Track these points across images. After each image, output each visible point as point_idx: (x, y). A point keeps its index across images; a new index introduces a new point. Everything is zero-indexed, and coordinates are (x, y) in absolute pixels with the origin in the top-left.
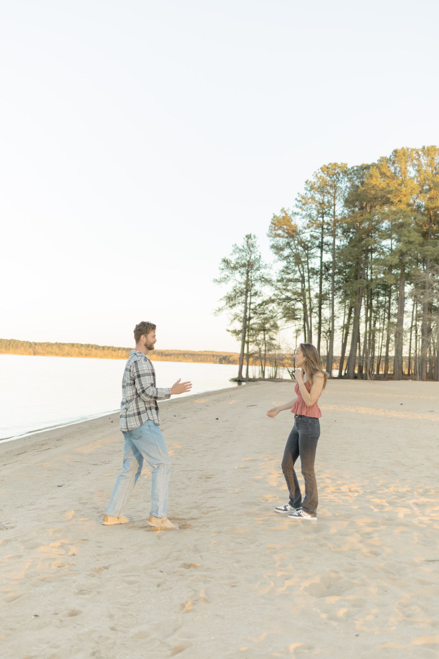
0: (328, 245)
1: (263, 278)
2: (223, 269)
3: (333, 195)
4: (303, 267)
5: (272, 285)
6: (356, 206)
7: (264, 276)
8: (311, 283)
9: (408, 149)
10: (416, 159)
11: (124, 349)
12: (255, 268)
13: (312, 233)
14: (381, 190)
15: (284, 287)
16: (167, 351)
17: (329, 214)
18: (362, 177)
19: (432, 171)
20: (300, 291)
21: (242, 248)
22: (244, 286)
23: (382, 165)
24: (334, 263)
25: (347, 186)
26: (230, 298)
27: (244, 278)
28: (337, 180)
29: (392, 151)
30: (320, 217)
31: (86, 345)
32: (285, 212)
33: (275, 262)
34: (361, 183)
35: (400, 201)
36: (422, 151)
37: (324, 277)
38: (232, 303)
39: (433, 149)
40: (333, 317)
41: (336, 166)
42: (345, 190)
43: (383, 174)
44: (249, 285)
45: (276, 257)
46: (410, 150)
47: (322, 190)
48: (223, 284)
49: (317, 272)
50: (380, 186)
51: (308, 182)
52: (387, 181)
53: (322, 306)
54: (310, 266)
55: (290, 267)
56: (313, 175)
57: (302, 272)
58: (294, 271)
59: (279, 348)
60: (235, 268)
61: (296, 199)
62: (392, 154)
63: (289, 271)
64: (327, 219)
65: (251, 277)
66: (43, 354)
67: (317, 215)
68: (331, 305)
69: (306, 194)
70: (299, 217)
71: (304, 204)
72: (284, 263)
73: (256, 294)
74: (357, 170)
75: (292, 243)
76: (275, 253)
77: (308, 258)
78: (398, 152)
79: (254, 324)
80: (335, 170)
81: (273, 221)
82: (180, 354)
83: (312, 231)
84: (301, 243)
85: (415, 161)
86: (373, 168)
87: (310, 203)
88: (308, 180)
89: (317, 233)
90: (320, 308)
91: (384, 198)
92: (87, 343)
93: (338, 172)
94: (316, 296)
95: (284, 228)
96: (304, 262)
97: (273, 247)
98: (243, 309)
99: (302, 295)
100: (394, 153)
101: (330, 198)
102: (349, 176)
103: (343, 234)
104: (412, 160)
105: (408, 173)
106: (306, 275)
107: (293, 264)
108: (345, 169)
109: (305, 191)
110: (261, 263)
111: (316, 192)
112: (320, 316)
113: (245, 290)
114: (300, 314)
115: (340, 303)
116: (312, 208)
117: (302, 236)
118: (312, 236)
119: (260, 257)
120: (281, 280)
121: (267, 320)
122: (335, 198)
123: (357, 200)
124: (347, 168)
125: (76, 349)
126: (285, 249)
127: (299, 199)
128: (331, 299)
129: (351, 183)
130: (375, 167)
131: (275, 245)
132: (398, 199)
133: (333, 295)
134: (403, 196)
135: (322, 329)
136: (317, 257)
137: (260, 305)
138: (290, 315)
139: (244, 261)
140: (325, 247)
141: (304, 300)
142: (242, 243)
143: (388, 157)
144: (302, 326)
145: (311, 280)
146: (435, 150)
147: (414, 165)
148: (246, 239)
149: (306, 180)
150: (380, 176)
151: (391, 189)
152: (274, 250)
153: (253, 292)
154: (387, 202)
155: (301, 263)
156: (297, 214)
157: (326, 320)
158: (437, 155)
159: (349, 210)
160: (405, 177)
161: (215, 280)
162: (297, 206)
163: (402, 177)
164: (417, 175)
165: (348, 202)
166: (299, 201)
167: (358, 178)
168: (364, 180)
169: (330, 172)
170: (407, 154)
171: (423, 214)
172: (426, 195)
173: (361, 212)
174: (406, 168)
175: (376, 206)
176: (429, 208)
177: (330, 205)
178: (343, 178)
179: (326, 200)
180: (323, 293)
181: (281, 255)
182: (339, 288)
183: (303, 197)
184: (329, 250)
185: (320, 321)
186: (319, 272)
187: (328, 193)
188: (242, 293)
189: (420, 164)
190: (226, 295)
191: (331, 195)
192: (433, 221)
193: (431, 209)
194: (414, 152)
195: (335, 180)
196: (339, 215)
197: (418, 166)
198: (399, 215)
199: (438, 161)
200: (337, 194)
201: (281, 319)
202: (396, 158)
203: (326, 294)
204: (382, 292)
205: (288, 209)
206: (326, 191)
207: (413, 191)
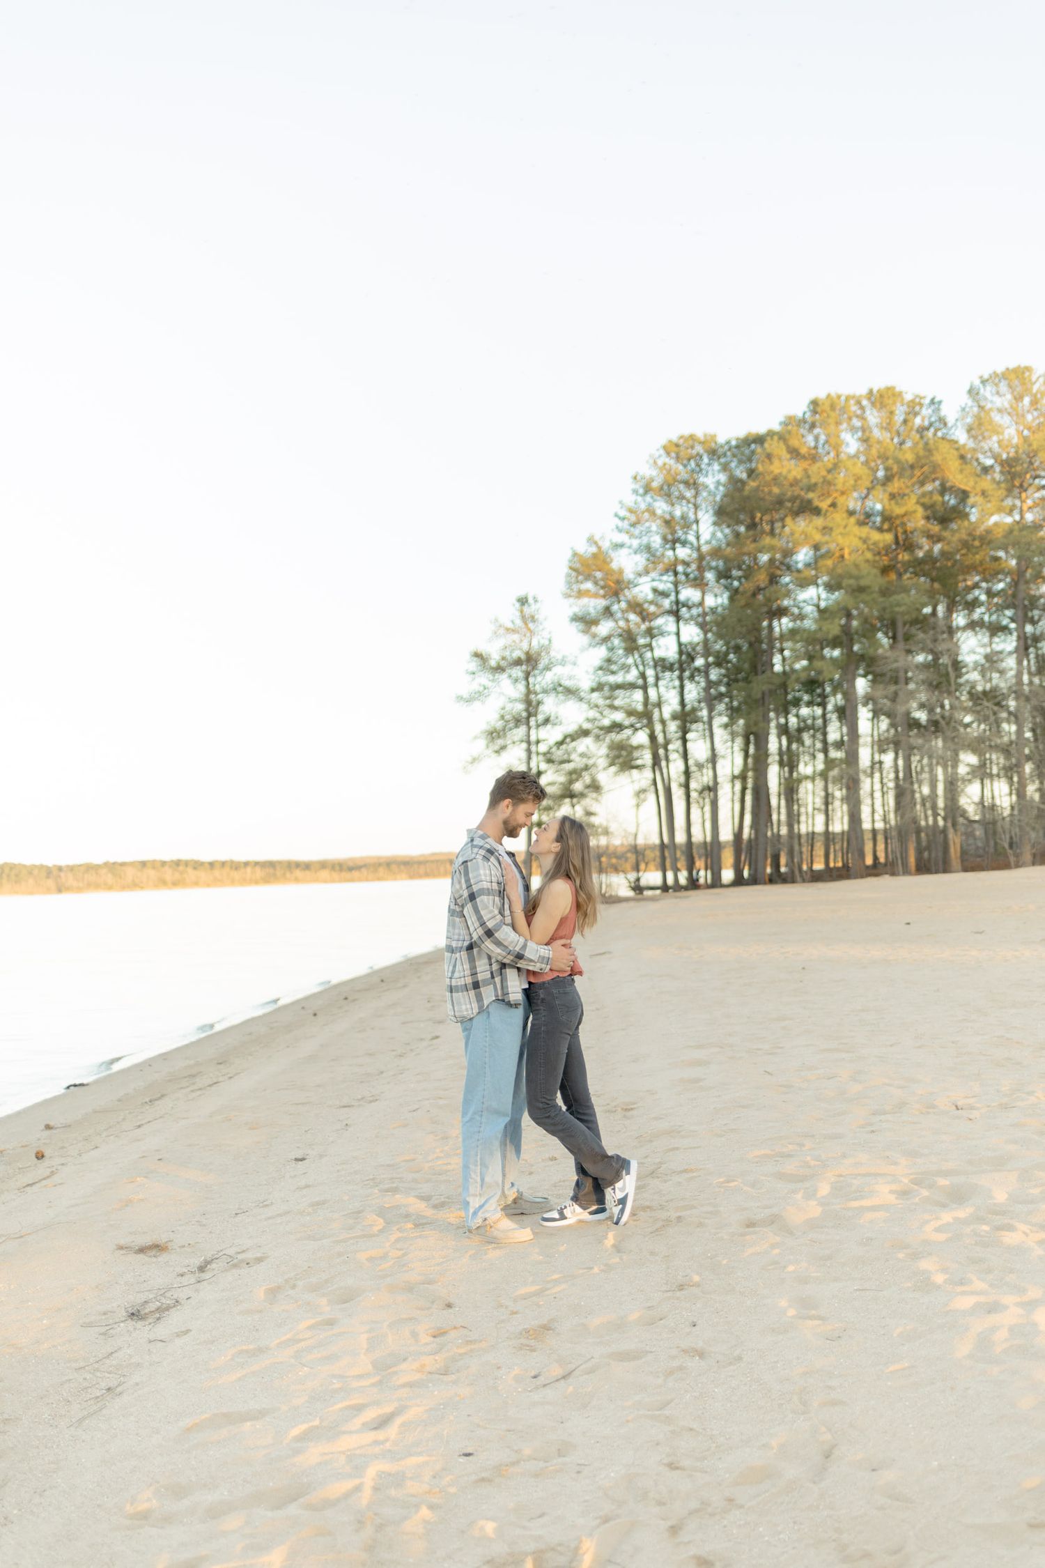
0: (689, 608)
1: (560, 685)
3: (692, 500)
5: (581, 699)
6: (741, 523)
7: (563, 682)
8: (662, 689)
9: (839, 397)
10: (857, 416)
11: (256, 863)
12: (541, 666)
13: (655, 584)
14: (791, 485)
15: (608, 702)
16: (351, 859)
17: (685, 544)
18: (750, 460)
19: (892, 439)
20: (640, 708)
21: (510, 625)
22: (520, 707)
23: (789, 432)
24: (706, 641)
25: (718, 483)
26: (494, 735)
27: (521, 687)
28: (698, 469)
29: (807, 402)
30: (669, 549)
32: (596, 543)
33: (583, 650)
34: (747, 473)
35: (833, 505)
36: (869, 399)
37: (687, 674)
38: (500, 742)
39: (890, 393)
40: (713, 759)
41: (693, 439)
42: (717, 490)
43: (795, 453)
44: (531, 705)
45: (585, 639)
46: (843, 398)
47: (666, 491)
48: (477, 704)
49: (672, 665)
50: (791, 477)
51: (638, 478)
52: (805, 464)
53: (689, 736)
54: (658, 653)
55: (615, 659)
56: (647, 462)
57: (641, 668)
58: (626, 668)
59: (606, 832)
60: (499, 669)
61: (616, 515)
62: (808, 407)
63: (614, 667)
64: (683, 553)
65: (535, 685)
67: (663, 547)
68: (707, 733)
69: (635, 504)
70: (624, 551)
72: (602, 652)
73: (547, 721)
74: (737, 447)
75: (615, 608)
76: (583, 632)
77: (652, 637)
78: (820, 403)
79: (550, 784)
80: (692, 447)
81: (574, 566)
82: (380, 865)
83: (653, 580)
84: (636, 607)
85: (857, 423)
86: (772, 439)
87: (647, 521)
88: (637, 473)
89: (666, 583)
90: (685, 741)
91: (798, 501)
93: (697, 454)
94: (674, 717)
95: (595, 577)
96: (645, 646)
97: (576, 618)
98: (524, 755)
99: (646, 716)
100: (812, 408)
101: (685, 509)
102: (722, 460)
103: (718, 581)
104: (850, 418)
105: (843, 446)
106: (650, 673)
107: (621, 652)
108: (713, 445)
109: (634, 497)
110: (552, 654)
111: (655, 497)
112: (685, 755)
113: (524, 714)
114: (647, 758)
115: (726, 726)
116: (650, 531)
117: (636, 590)
118: (655, 590)
119: (550, 641)
120: (599, 688)
121: (575, 775)
122: (696, 507)
123: (742, 509)
124: (716, 443)
125: (152, 873)
126: (602, 622)
127: (623, 513)
128: (705, 719)
129: (728, 473)
130: (776, 438)
131: (580, 614)
132: (829, 501)
133: (711, 709)
134: (839, 493)
135: (693, 785)
136: (669, 633)
137: (560, 744)
138: (623, 758)
139: (518, 654)
140: (684, 610)
141: (650, 725)
142: (510, 615)
143: (800, 415)
144: (650, 782)
145: (661, 683)
146: (894, 395)
147: (853, 430)
148: (518, 605)
149: (633, 474)
150: (788, 456)
151: (813, 481)
152: (581, 626)
153: (541, 717)
154: (806, 508)
155: (637, 648)
156: (622, 546)
157: (700, 766)
158: (898, 404)
159: (727, 531)
160: (838, 456)
161: (460, 698)
162: (620, 530)
163: (832, 454)
164: (862, 449)
165: (723, 514)
166: (623, 519)
167: (740, 462)
168: (753, 465)
169: (682, 453)
170: (838, 407)
171: (880, 530)
172: (885, 491)
173: (751, 533)
174: (838, 437)
175: (782, 520)
176: (894, 515)
177: (686, 524)
178: (709, 465)
179: (678, 513)
180: (688, 708)
181: (594, 636)
182: (721, 696)
183: (631, 511)
184: (692, 618)
185: (687, 767)
186: (676, 666)
187: (682, 497)
188: (518, 721)
189: (865, 427)
190: (484, 727)
191: (689, 502)
192: (901, 542)
193: (898, 517)
194: (852, 402)
195: (693, 471)
196: (708, 542)
197: (863, 429)
198: (834, 534)
199: (902, 418)
200: (699, 500)
201: (604, 769)
202: (817, 416)
203: (694, 710)
204: (806, 698)
205: (602, 538)
206: (676, 493)
207: (859, 482)
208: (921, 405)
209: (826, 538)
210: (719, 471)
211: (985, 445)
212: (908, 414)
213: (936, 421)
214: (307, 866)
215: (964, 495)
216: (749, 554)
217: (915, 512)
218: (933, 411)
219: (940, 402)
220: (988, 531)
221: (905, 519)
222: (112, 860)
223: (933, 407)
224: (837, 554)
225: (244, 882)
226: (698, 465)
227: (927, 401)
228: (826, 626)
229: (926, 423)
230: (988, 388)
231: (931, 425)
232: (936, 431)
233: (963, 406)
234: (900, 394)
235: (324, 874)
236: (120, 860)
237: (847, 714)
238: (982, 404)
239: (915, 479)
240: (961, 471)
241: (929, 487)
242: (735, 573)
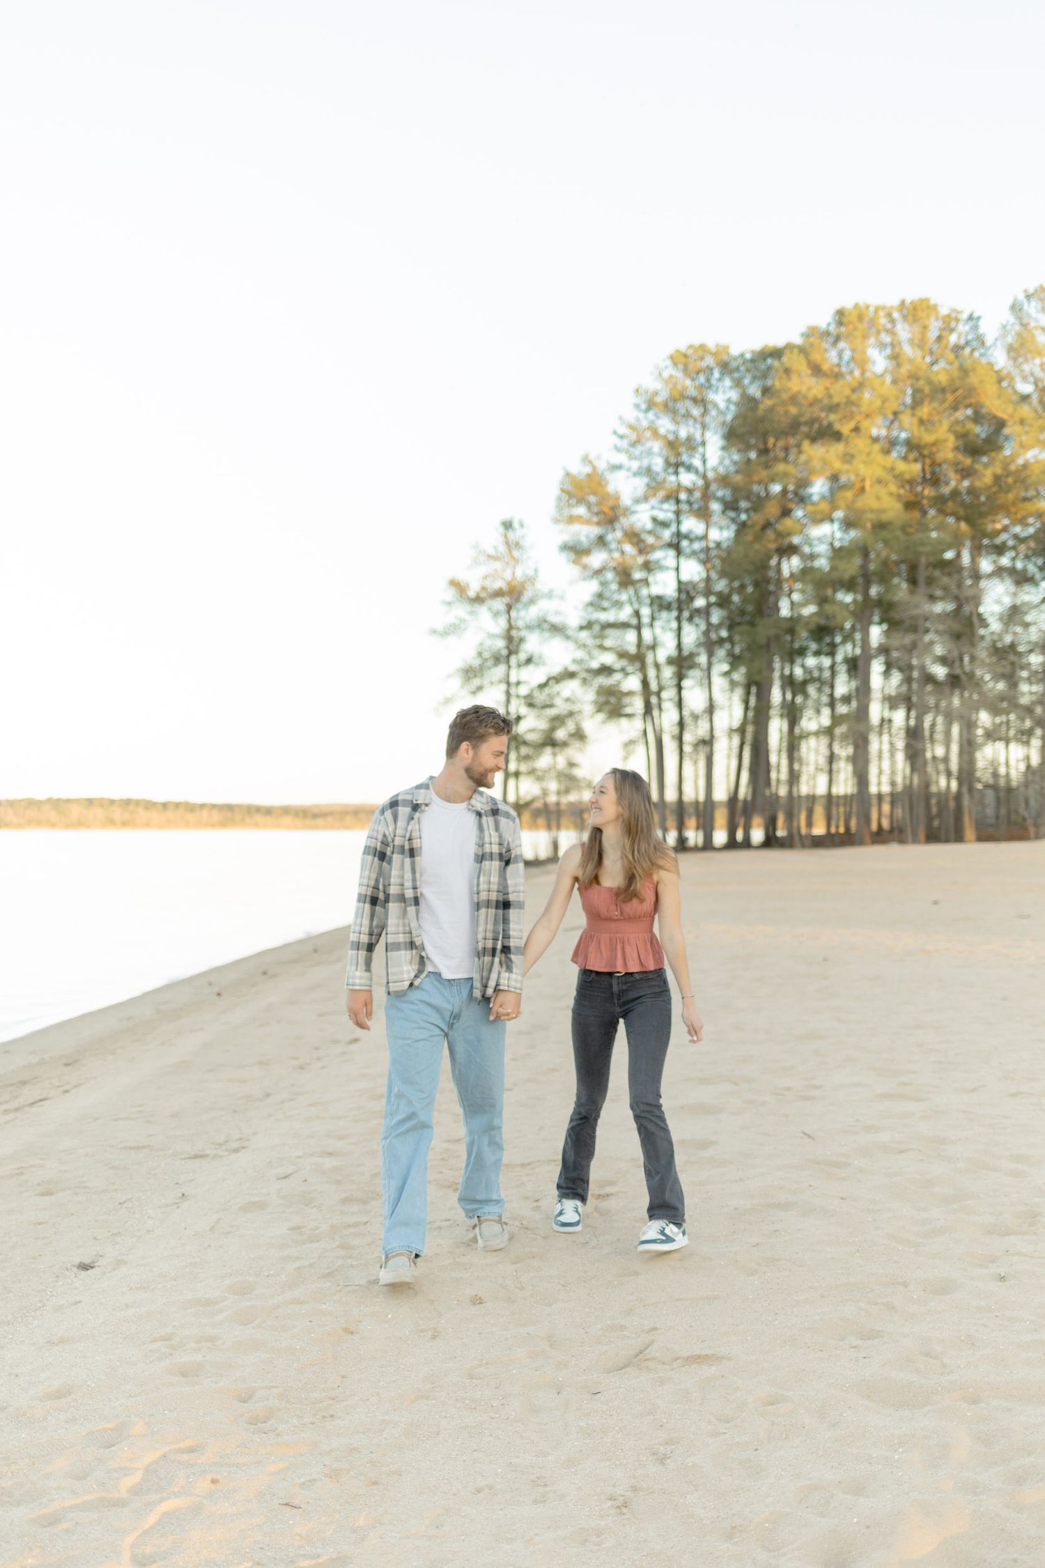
0: (691, 541)
1: (546, 621)
2: (450, 604)
3: (700, 419)
4: (636, 592)
5: (568, 637)
6: (753, 448)
7: (548, 618)
8: (658, 631)
9: (867, 307)
10: (887, 331)
11: (214, 806)
12: (525, 598)
13: (655, 512)
14: (811, 405)
15: (598, 642)
17: (689, 468)
18: (766, 376)
19: (924, 358)
20: (633, 650)
21: (491, 551)
22: (500, 644)
23: (812, 345)
24: (708, 580)
25: (729, 401)
26: (470, 673)
27: (502, 623)
28: (707, 385)
29: (832, 311)
30: (672, 474)
31: (121, 800)
32: (590, 462)
33: (572, 582)
34: (762, 391)
35: (856, 430)
36: (901, 311)
37: (686, 614)
38: (476, 682)
39: (924, 305)
40: (711, 709)
41: (703, 350)
42: (727, 408)
43: (817, 370)
44: (512, 643)
45: (574, 571)
47: (669, 407)
48: (452, 639)
49: (670, 603)
50: (810, 396)
51: (641, 391)
52: (826, 382)
53: (685, 683)
54: (656, 590)
55: (607, 594)
56: (652, 374)
57: (636, 605)
58: (618, 604)
60: (478, 600)
61: (615, 433)
62: (833, 317)
63: (605, 604)
64: (686, 479)
65: (517, 620)
66: (19, 826)
67: (665, 470)
68: (707, 682)
69: (638, 419)
70: (621, 474)
71: (634, 444)
72: (593, 586)
73: (529, 661)
74: (753, 361)
75: (610, 537)
76: (573, 562)
77: (649, 571)
78: (847, 313)
79: (533, 730)
80: (702, 358)
81: (565, 487)
83: (653, 508)
84: (634, 537)
85: (886, 339)
86: (791, 353)
87: (648, 439)
88: (642, 386)
89: (666, 512)
90: (680, 688)
91: (816, 426)
92: (125, 796)
93: (708, 367)
94: (670, 661)
95: (589, 501)
96: (640, 581)
97: (566, 547)
98: (503, 698)
100: (837, 318)
101: (692, 430)
103: (723, 512)
104: (878, 332)
105: (870, 364)
106: (646, 612)
107: (614, 587)
108: (725, 358)
109: (634, 413)
110: (538, 586)
111: (659, 414)
112: (680, 704)
113: (505, 652)
114: (637, 705)
115: (727, 674)
116: (651, 453)
117: (633, 518)
118: (655, 520)
119: (536, 570)
120: (588, 626)
121: (558, 721)
122: (704, 427)
123: (753, 432)
124: (729, 355)
125: (99, 812)
126: (594, 552)
127: (623, 430)
128: (704, 665)
129: (740, 391)
131: (571, 544)
132: (852, 425)
133: (711, 654)
134: (863, 416)
135: (688, 737)
136: (667, 568)
137: (542, 686)
138: (612, 704)
139: (499, 584)
140: (685, 543)
141: (643, 668)
142: (493, 539)
143: (824, 326)
144: (640, 732)
145: (657, 624)
146: (929, 307)
147: (882, 346)
148: (501, 529)
149: (637, 387)
150: (809, 372)
151: (836, 400)
152: (572, 556)
153: (523, 656)
154: (828, 434)
155: (632, 583)
156: (619, 467)
157: (696, 717)
158: (932, 319)
159: (736, 457)
160: (863, 373)
161: (434, 632)
162: (618, 449)
163: (857, 373)
164: (890, 369)
165: (733, 436)
166: (622, 437)
167: (754, 378)
168: (769, 383)
169: (691, 366)
170: (866, 319)
171: (905, 458)
172: (913, 415)
173: (763, 459)
174: (864, 352)
175: (799, 446)
176: (923, 443)
177: (691, 445)
178: (720, 380)
179: (683, 434)
180: (685, 653)
181: (585, 567)
182: (721, 641)
183: (631, 427)
184: (694, 553)
185: (681, 718)
186: (675, 605)
187: (688, 415)
188: (497, 659)
189: (895, 342)
190: (459, 664)
191: (695, 420)
192: (928, 476)
193: (926, 446)
194: (882, 314)
195: (702, 386)
196: (715, 469)
197: (893, 345)
198: (855, 462)
199: (936, 334)
200: (708, 419)
201: (592, 717)
202: (843, 329)
203: (692, 655)
204: (814, 646)
205: (599, 457)
206: (683, 411)
207: (887, 405)
208: (957, 320)
209: (846, 467)
210: (731, 388)
211: (1026, 367)
212: (942, 330)
213: (972, 340)
214: (268, 811)
215: (1001, 424)
216: (760, 483)
217: (946, 440)
218: (971, 328)
219: (979, 318)
220: (1025, 466)
221: (934, 449)
222: (56, 797)
223: (971, 323)
224: (858, 486)
225: (200, 825)
226: (708, 380)
227: (965, 316)
228: (842, 565)
229: (962, 342)
230: (1033, 303)
231: (967, 343)
232: (973, 350)
233: (1004, 323)
234: (935, 307)
235: (287, 820)
236: (64, 796)
237: (856, 667)
238: (1025, 321)
239: (946, 405)
240: (999, 396)
241: (960, 415)
242: (743, 504)
